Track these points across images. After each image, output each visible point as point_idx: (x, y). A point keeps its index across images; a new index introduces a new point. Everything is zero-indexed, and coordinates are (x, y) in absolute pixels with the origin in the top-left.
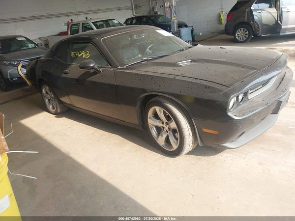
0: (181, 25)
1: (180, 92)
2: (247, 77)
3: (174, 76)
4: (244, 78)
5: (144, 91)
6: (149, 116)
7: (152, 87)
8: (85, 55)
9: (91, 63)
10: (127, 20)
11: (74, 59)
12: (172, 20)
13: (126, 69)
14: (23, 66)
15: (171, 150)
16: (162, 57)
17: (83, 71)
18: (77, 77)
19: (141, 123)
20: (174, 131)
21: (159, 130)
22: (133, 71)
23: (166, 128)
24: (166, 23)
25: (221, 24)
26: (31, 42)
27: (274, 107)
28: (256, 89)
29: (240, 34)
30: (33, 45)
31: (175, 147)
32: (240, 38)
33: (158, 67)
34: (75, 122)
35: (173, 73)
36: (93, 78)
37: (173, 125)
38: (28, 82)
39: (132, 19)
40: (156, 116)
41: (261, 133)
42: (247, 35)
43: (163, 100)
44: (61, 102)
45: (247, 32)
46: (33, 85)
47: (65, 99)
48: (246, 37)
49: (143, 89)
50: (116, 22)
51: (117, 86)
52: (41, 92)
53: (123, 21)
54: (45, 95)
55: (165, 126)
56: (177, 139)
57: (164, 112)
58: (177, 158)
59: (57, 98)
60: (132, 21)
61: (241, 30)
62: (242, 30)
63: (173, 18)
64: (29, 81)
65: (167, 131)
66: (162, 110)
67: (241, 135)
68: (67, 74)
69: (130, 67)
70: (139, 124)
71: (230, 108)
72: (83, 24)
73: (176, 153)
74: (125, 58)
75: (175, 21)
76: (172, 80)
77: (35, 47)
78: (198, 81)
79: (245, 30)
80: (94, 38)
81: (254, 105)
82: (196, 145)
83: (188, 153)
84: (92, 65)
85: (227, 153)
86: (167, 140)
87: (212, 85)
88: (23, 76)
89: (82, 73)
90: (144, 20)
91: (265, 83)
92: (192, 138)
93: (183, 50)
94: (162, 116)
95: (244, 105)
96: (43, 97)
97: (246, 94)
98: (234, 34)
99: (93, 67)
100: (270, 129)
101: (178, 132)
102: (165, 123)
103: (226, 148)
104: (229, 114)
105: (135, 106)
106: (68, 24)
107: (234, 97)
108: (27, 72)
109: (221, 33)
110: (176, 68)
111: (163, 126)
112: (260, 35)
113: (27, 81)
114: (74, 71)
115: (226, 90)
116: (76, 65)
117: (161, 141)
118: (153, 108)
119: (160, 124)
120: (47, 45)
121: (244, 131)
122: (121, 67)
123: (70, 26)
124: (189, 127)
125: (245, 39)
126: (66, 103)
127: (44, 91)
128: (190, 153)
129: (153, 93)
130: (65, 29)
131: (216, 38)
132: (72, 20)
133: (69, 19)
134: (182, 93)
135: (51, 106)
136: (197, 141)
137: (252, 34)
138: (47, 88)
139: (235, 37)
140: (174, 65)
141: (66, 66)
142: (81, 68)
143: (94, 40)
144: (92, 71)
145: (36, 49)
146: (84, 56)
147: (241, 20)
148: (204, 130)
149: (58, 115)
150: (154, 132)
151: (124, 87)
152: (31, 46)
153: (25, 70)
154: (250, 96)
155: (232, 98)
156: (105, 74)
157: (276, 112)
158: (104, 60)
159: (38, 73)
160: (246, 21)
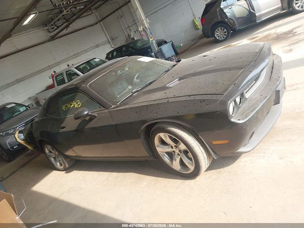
0: (161, 43)
1: (178, 113)
2: (237, 79)
3: (168, 100)
4: (235, 81)
5: (144, 122)
6: (156, 145)
7: (150, 116)
8: (76, 104)
9: (84, 111)
10: (108, 54)
11: (67, 112)
12: (151, 41)
13: (120, 106)
14: (20, 132)
15: (189, 172)
16: (151, 83)
17: (79, 121)
18: (75, 129)
19: (152, 154)
20: (186, 152)
21: (171, 155)
22: (127, 106)
23: (177, 151)
24: (146, 46)
25: (198, 29)
26: (21, 105)
27: (274, 98)
28: (250, 86)
29: (219, 33)
30: (24, 108)
31: (192, 168)
32: (220, 37)
33: (150, 95)
34: (86, 172)
35: (166, 97)
36: (91, 125)
37: (182, 147)
38: (29, 147)
39: (112, 52)
40: (163, 142)
41: (271, 126)
42: (225, 32)
43: (164, 126)
44: (67, 157)
45: (225, 30)
46: (34, 149)
47: (69, 153)
48: (225, 35)
49: (142, 121)
50: (97, 60)
51: (116, 125)
52: (44, 152)
53: (103, 57)
54: (49, 154)
55: (175, 150)
56: (191, 159)
57: (169, 136)
58: (198, 178)
59: (61, 153)
60: (113, 54)
61: (218, 30)
62: (220, 29)
63: (151, 40)
64: (29, 145)
65: (178, 154)
66: (167, 135)
67: (252, 136)
68: (64, 128)
69: (123, 103)
70: (148, 155)
71: (231, 114)
72: (66, 72)
73: (195, 174)
74: (116, 94)
75: (153, 42)
76: (167, 104)
77: (27, 109)
78: (192, 98)
79: (223, 28)
80: (80, 86)
81: (253, 103)
82: (211, 160)
83: (207, 170)
84: (86, 113)
85: (245, 157)
86: (182, 163)
87: (206, 97)
88: (22, 142)
89: (79, 123)
90: (124, 49)
91: (257, 78)
92: (205, 154)
93: (168, 70)
94: (168, 141)
95: (244, 106)
96: (47, 158)
97: (242, 95)
98: (213, 35)
99: (87, 115)
100: (279, 119)
101: (189, 152)
102: (174, 147)
103: (241, 153)
104: (233, 120)
105: (140, 138)
106: (53, 76)
107: (231, 102)
108: (25, 137)
109: (201, 38)
110: (167, 91)
111: (173, 150)
112: (238, 29)
113: (27, 146)
114: (70, 124)
115: (221, 98)
116: (70, 117)
117: (176, 165)
118: (158, 135)
119: (170, 150)
120: (38, 103)
121: (252, 131)
122: (115, 106)
123: (54, 78)
124: (199, 144)
125: (225, 37)
126: (72, 156)
127: (47, 151)
128: (209, 169)
129: (153, 122)
130: (50, 82)
131: (197, 44)
132: (55, 72)
133: (51, 72)
134: (180, 114)
135: (58, 164)
136: (211, 155)
137: (230, 30)
138: (49, 147)
139: (215, 38)
140: (164, 88)
141: (62, 121)
142: (76, 118)
143: (81, 88)
144: (87, 118)
145: (28, 111)
146: (76, 106)
147: (216, 20)
148: (214, 143)
149: (67, 170)
150: (166, 159)
151: (123, 124)
152: (22, 109)
153: (22, 134)
154: (247, 96)
155: (230, 103)
156: (102, 117)
157: (277, 101)
158: (96, 104)
159: (37, 135)
160: (220, 20)
